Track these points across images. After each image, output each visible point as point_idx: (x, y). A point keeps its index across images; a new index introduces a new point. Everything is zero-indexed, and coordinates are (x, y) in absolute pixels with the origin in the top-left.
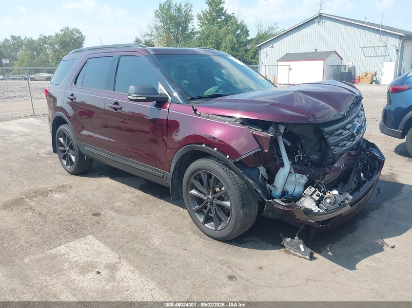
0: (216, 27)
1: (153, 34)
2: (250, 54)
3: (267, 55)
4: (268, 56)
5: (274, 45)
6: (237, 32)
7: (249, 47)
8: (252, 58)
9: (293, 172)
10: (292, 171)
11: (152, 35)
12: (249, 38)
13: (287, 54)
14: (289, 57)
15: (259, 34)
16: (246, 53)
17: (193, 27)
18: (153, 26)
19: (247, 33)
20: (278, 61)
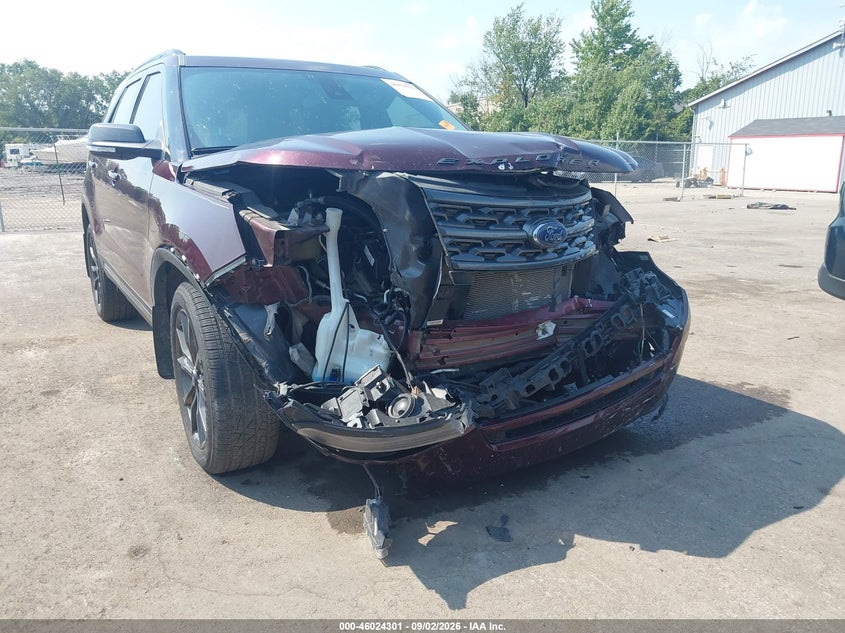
0: (610, 66)
1: (478, 80)
2: (679, 122)
3: (712, 124)
4: (715, 127)
5: (729, 102)
6: (656, 78)
7: (678, 108)
8: (682, 131)
9: (356, 325)
10: (354, 321)
11: (474, 83)
12: (680, 89)
13: (757, 122)
14: (762, 129)
15: (702, 79)
16: (669, 120)
17: (560, 68)
18: (478, 66)
19: (676, 78)
20: (732, 136)
